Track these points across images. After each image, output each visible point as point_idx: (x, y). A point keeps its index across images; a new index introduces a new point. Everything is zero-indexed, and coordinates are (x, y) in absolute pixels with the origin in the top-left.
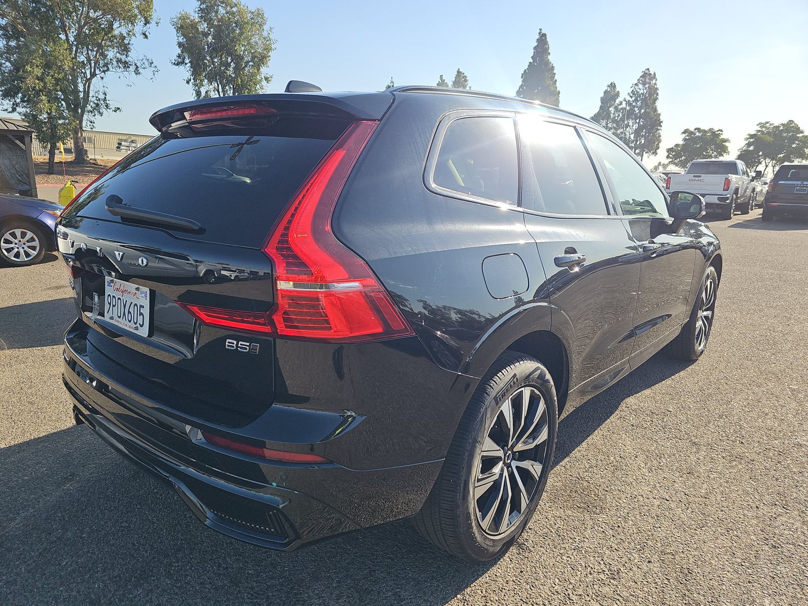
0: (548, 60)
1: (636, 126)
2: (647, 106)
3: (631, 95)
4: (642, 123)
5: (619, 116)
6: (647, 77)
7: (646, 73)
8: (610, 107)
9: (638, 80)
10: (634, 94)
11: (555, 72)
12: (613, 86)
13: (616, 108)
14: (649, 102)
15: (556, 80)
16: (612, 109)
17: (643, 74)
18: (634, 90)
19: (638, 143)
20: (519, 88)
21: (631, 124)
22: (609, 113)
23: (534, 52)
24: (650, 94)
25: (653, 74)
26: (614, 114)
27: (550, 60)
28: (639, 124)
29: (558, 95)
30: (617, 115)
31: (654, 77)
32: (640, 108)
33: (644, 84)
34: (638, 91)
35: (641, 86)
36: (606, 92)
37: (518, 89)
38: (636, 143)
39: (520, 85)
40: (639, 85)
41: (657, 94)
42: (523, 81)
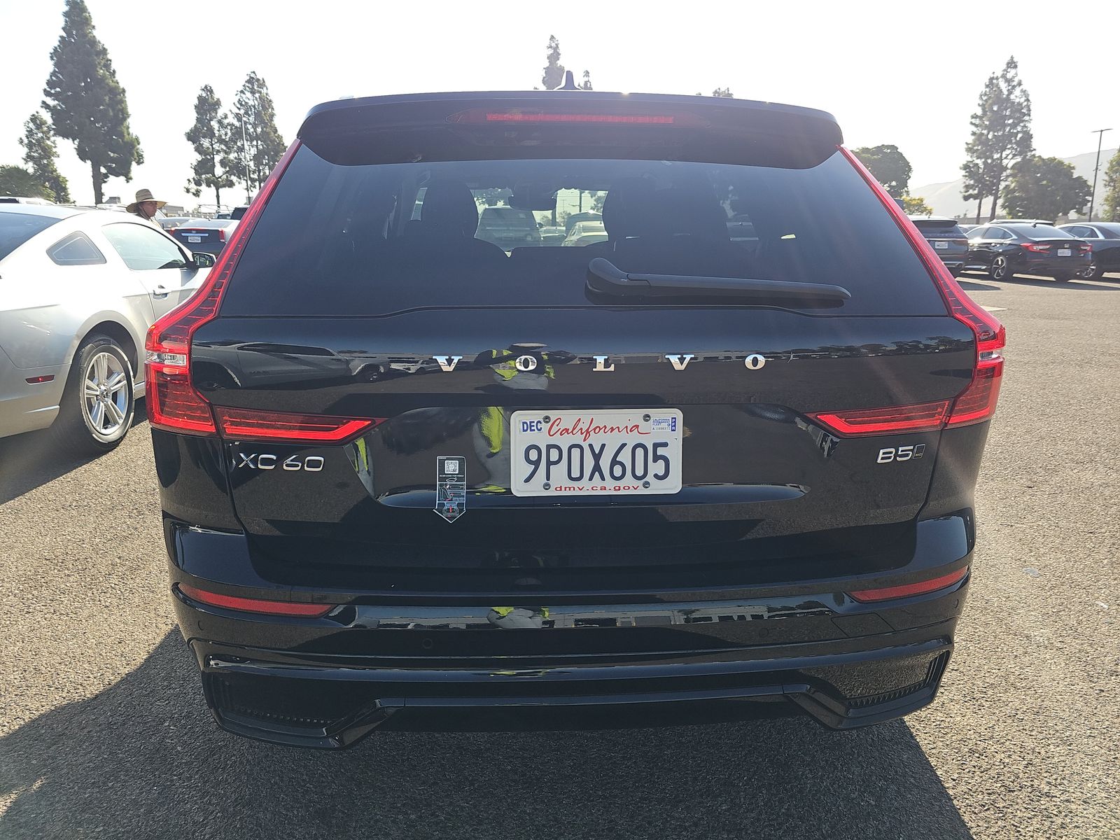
0: (94, 36)
1: (253, 151)
2: (262, 122)
3: (239, 106)
4: (261, 147)
5: (226, 134)
6: (254, 83)
7: (253, 78)
8: (211, 119)
9: (244, 86)
10: (241, 105)
11: (109, 57)
12: (208, 90)
13: (220, 122)
14: (265, 118)
15: (114, 71)
16: (214, 124)
17: (248, 78)
18: (241, 100)
19: (262, 174)
20: (51, 77)
21: (246, 147)
22: (211, 130)
23: (66, 21)
24: (264, 108)
25: (261, 79)
26: (219, 131)
27: (98, 38)
28: (257, 148)
29: (124, 95)
30: (223, 132)
31: (262, 84)
32: (255, 126)
33: (253, 93)
34: (247, 101)
35: (249, 95)
36: (200, 98)
37: (48, 78)
38: (259, 173)
39: (52, 71)
40: (246, 92)
41: (273, 109)
42: (56, 65)
